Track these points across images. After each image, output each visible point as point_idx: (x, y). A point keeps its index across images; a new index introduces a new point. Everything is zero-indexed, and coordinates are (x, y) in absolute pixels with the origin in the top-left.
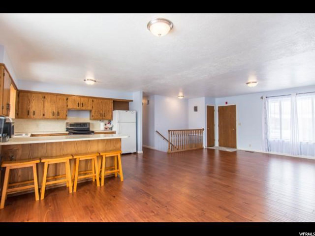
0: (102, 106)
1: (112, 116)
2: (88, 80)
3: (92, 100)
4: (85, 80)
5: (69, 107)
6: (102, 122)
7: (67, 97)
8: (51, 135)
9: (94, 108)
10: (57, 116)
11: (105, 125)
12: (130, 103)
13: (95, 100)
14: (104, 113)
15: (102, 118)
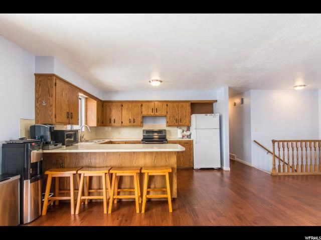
0: (178, 110)
1: (190, 122)
2: (153, 81)
3: (166, 104)
4: (150, 82)
5: (143, 114)
6: (180, 128)
7: (141, 103)
8: (126, 143)
9: (168, 114)
10: (133, 124)
11: (183, 132)
12: (214, 104)
13: (169, 104)
14: (179, 118)
15: (177, 124)
